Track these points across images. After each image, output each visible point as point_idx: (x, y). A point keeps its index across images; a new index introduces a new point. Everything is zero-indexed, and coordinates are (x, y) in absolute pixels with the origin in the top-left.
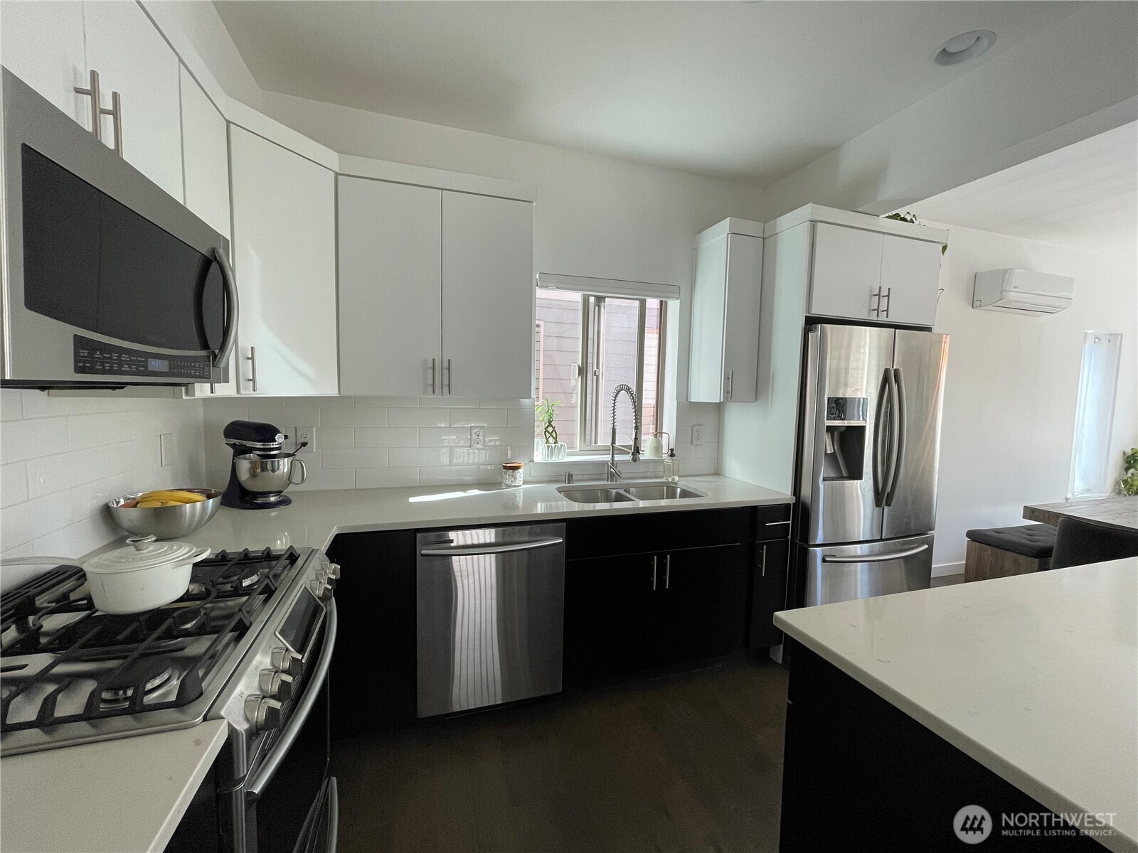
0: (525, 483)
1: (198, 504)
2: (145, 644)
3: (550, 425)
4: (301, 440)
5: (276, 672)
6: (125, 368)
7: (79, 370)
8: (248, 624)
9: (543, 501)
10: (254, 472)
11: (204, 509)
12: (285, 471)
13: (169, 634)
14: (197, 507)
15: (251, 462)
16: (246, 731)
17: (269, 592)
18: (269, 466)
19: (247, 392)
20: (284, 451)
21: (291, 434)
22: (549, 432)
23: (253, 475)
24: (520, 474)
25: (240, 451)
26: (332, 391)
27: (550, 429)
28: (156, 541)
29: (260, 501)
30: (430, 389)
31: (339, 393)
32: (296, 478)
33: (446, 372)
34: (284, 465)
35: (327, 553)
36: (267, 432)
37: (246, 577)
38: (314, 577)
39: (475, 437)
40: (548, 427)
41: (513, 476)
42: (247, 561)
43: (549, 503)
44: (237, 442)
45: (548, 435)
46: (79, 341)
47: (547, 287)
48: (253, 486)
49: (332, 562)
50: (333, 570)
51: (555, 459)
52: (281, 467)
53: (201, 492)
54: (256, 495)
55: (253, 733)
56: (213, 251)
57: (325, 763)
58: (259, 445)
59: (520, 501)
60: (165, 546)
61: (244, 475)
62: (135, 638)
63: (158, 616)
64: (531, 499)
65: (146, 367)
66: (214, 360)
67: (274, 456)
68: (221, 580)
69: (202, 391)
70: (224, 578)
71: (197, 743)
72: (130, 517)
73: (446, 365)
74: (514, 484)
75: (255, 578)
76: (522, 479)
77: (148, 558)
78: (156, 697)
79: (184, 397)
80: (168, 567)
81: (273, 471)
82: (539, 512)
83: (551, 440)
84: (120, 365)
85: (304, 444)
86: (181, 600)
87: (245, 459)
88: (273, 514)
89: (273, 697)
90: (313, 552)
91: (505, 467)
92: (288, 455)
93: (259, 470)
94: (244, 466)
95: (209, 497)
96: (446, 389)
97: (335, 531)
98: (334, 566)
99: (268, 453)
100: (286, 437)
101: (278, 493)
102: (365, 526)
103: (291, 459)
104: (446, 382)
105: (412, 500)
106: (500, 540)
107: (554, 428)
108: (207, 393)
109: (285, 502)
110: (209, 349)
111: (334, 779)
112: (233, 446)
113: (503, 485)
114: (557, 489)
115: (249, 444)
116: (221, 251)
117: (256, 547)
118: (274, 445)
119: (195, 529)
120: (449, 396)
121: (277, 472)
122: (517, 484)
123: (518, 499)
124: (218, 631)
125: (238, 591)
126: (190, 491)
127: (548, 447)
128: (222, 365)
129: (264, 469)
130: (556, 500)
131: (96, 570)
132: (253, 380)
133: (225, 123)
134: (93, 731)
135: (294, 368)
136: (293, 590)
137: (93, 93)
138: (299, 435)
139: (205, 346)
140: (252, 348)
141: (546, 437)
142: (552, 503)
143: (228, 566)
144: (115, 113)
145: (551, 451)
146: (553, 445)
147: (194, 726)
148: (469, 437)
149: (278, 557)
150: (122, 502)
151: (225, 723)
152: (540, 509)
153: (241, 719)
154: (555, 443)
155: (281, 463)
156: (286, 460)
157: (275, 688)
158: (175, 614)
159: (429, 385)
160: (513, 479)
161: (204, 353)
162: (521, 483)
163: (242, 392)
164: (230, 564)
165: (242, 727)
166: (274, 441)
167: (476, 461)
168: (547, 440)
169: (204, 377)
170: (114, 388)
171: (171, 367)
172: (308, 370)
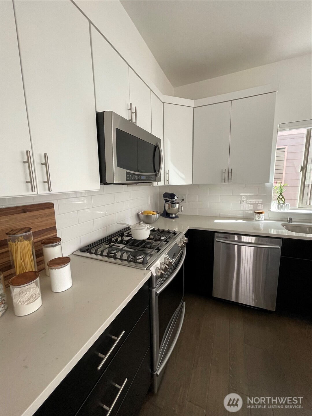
0: (265, 220)
1: (155, 215)
2: (139, 248)
3: (281, 194)
4: (182, 199)
5: (164, 264)
6: (136, 179)
7: (127, 180)
8: (160, 249)
9: (274, 229)
10: (169, 207)
11: (156, 216)
12: (177, 208)
13: (144, 247)
14: (155, 216)
15: (169, 205)
16: (155, 276)
17: (166, 241)
18: (173, 206)
19: (167, 184)
20: (177, 202)
21: (179, 197)
22: (280, 198)
23: (169, 208)
24: (262, 216)
25: (167, 201)
26: (191, 183)
27: (281, 197)
28: (143, 223)
29: (170, 216)
30: (224, 180)
31: (193, 183)
32: (180, 210)
33: (230, 174)
34: (177, 206)
35: (185, 234)
36: (172, 196)
37: (162, 236)
38: (179, 240)
39: (243, 199)
40: (279, 196)
41: (259, 216)
42: (164, 232)
43: (277, 230)
44: (166, 198)
45: (279, 199)
46: (127, 173)
47: (283, 130)
48: (169, 212)
49: (185, 237)
50: (186, 240)
51: (282, 211)
52: (176, 207)
53: (156, 212)
54: (169, 214)
55: (158, 277)
56: (157, 144)
57: (182, 297)
58: (170, 200)
59: (262, 227)
60: (145, 224)
61: (167, 209)
62: (138, 246)
63: (143, 241)
64: (267, 227)
65: (140, 178)
66: (157, 175)
67: (174, 203)
68: (157, 236)
69: (155, 184)
70: (158, 236)
71: (144, 274)
72: (142, 216)
73: (230, 171)
74: (259, 220)
75: (165, 237)
76: (263, 218)
77: (141, 227)
78: (140, 261)
79: (151, 186)
80: (145, 230)
81: (174, 208)
82: (272, 233)
83: (281, 202)
84: (135, 178)
85: (183, 200)
86: (148, 239)
87: (167, 203)
88: (174, 220)
89: (163, 270)
90: (181, 233)
91: (255, 213)
92: (178, 203)
93: (170, 207)
94: (167, 205)
95: (158, 213)
96: (230, 180)
97: (188, 228)
98: (186, 238)
99: (173, 202)
100: (177, 197)
101: (175, 214)
102: (197, 228)
103: (179, 204)
104: (230, 178)
105: (216, 221)
106: (256, 242)
107: (283, 196)
108: (156, 185)
109: (177, 217)
110: (156, 172)
111: (185, 303)
112: (165, 199)
113: (254, 220)
114: (281, 224)
115: (168, 199)
116: (159, 143)
117: (167, 229)
118: (174, 200)
119: (155, 222)
120: (231, 183)
121: (175, 208)
122: (261, 220)
123: (261, 226)
124: (153, 248)
125: (160, 240)
126: (154, 211)
127: (279, 205)
128: (159, 176)
129: (172, 207)
130: (280, 229)
131: (132, 228)
132: (168, 180)
133: (162, 103)
134: (135, 265)
135: (179, 175)
136: (173, 242)
137: (131, 109)
138: (182, 197)
139: (155, 171)
140: (168, 171)
141: (278, 200)
142: (279, 230)
143: (158, 233)
144: (135, 112)
145: (280, 207)
146: (282, 204)
147: (144, 270)
148: (240, 199)
149: (171, 232)
150: (141, 213)
151: (151, 271)
152: (273, 232)
153: (155, 272)
154: (283, 203)
155: (176, 205)
156: (177, 204)
157: (164, 268)
158: (146, 242)
159: (223, 179)
160: (259, 218)
161: (154, 173)
162: (263, 220)
163: (166, 184)
164: (159, 232)
165: (155, 274)
166: (174, 199)
167: (244, 209)
168: (279, 202)
169: (155, 180)
170: (136, 184)
171: (146, 178)
172: (183, 176)
